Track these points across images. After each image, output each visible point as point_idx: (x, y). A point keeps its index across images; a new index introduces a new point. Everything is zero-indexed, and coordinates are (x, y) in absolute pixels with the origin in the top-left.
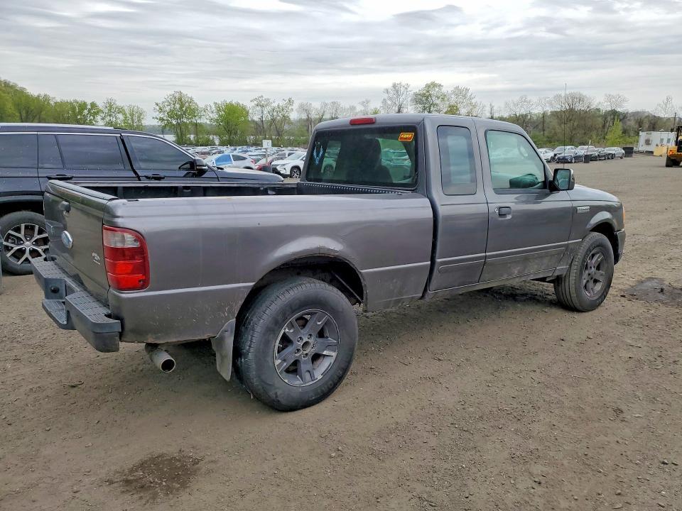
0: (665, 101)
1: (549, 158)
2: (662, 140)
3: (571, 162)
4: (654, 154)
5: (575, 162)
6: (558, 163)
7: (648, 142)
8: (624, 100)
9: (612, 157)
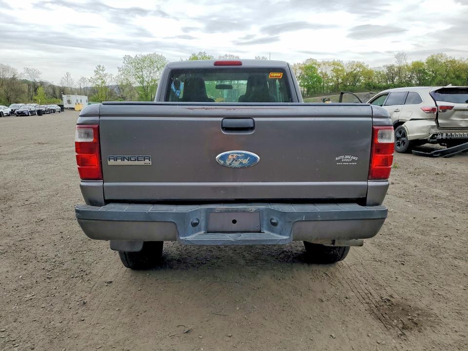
0: (66, 76)
1: (8, 112)
2: (77, 100)
3: (28, 115)
4: (76, 109)
5: (31, 115)
6: (17, 116)
7: (69, 102)
8: (39, 73)
9: (54, 111)
